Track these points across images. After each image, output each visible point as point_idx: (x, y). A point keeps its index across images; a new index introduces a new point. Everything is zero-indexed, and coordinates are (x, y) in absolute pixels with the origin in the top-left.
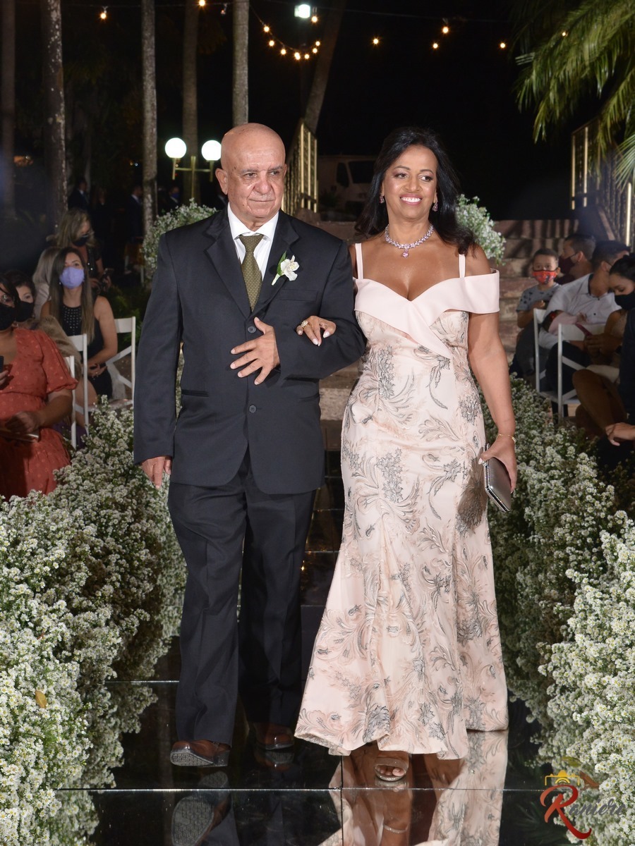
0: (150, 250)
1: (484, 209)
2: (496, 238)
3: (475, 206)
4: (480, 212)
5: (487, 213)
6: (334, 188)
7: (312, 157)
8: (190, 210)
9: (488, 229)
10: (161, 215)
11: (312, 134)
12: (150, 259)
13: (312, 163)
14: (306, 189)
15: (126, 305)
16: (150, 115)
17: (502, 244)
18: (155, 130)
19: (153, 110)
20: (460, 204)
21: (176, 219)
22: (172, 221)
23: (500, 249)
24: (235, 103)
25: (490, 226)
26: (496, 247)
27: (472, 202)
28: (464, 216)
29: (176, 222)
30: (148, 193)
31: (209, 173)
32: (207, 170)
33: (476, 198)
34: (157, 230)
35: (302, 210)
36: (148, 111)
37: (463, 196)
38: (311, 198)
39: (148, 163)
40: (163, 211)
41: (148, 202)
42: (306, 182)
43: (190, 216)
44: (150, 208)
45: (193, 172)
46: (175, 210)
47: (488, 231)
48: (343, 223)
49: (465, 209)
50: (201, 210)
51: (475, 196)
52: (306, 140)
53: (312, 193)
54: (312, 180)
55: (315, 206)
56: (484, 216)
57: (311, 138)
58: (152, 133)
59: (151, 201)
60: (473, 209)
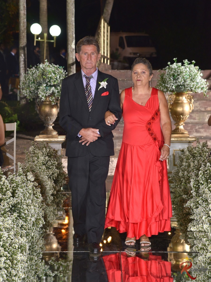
0: (24, 87)
1: (198, 67)
2: (204, 83)
3: (193, 65)
4: (196, 69)
5: (199, 69)
6: (117, 50)
7: (107, 36)
8: (45, 66)
9: (200, 78)
10: (30, 68)
11: (107, 24)
12: (24, 91)
13: (107, 39)
14: (104, 53)
15: (10, 112)
16: (23, 12)
17: (206, 86)
18: (25, 20)
19: (24, 9)
20: (185, 65)
21: (38, 70)
22: (36, 72)
23: (206, 88)
24: (68, 8)
25: (201, 76)
26: (203, 87)
27: (191, 63)
28: (187, 71)
29: (38, 72)
30: (22, 54)
31: (53, 43)
32: (52, 41)
33: (193, 61)
34: (28, 76)
35: (102, 64)
36: (22, 10)
37: (186, 60)
38: (107, 57)
39: (22, 37)
40: (31, 66)
41: (22, 58)
42: (104, 49)
43: (45, 69)
44: (23, 61)
45: (45, 42)
46: (37, 66)
47: (199, 79)
48: (123, 71)
49: (188, 67)
50: (51, 66)
51: (193, 60)
52: (104, 27)
53: (107, 54)
54: (107, 48)
55: (109, 61)
56: (197, 71)
57: (107, 26)
58: (24, 22)
59: (23, 57)
60: (192, 67)
